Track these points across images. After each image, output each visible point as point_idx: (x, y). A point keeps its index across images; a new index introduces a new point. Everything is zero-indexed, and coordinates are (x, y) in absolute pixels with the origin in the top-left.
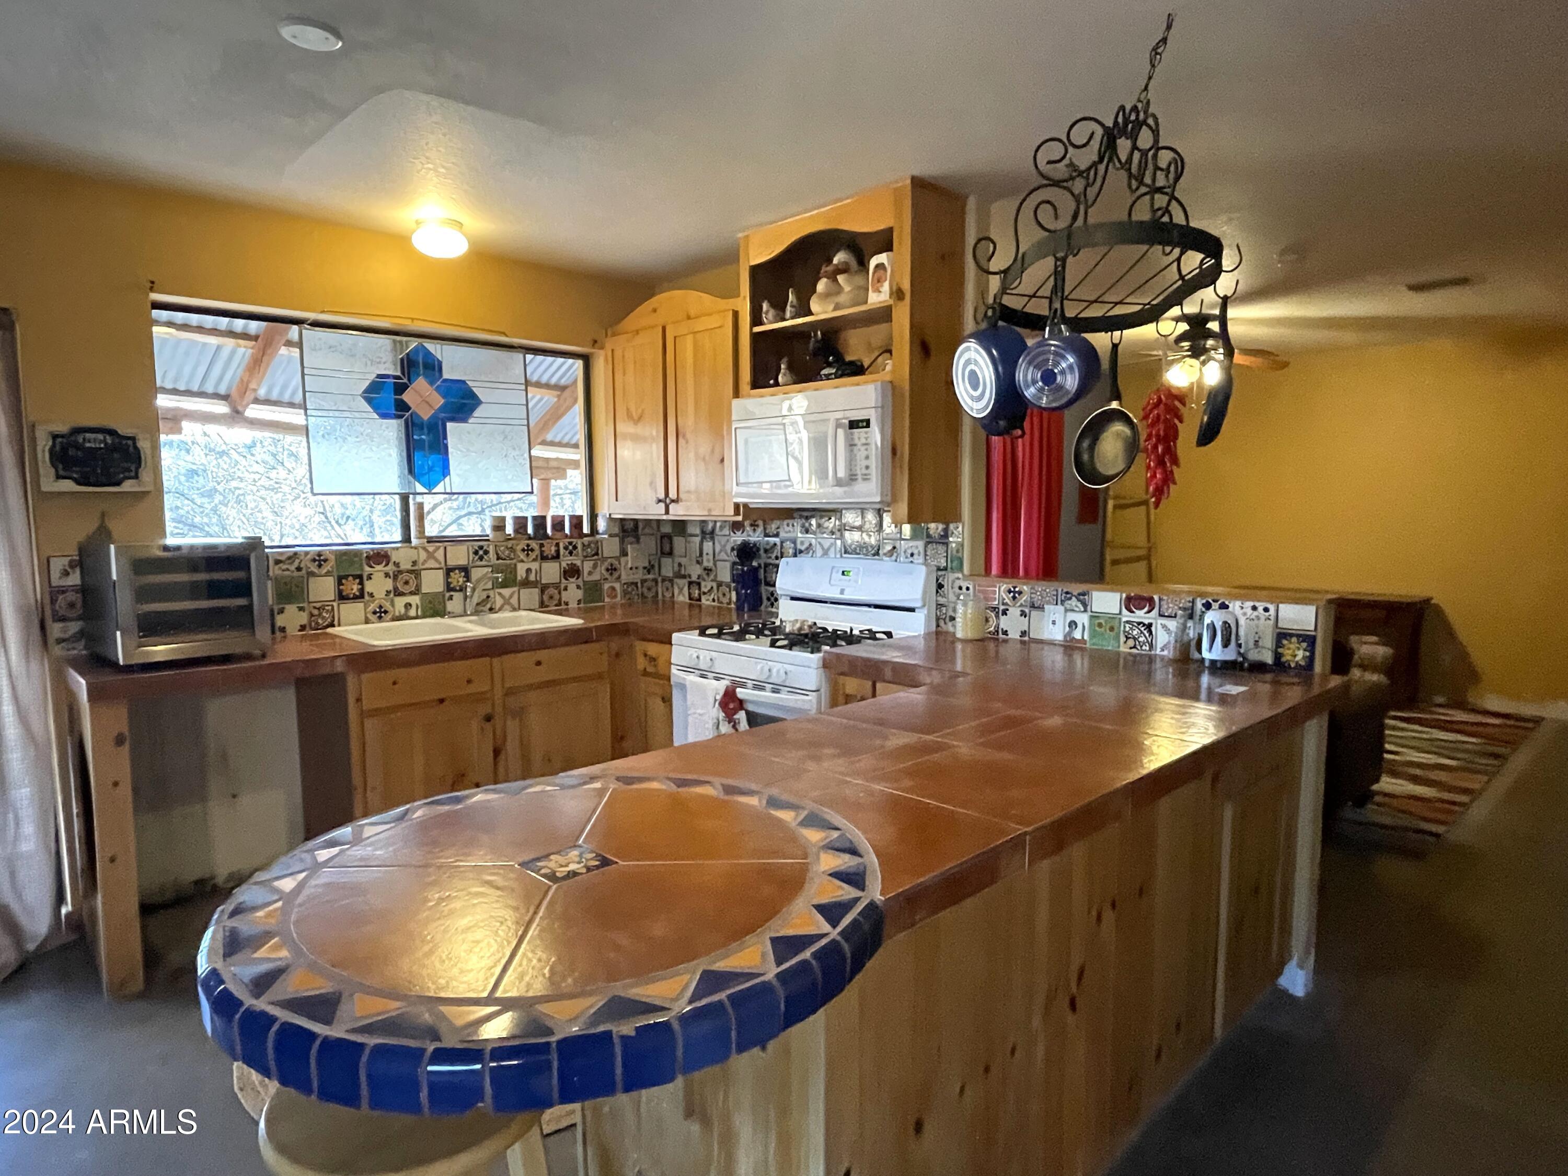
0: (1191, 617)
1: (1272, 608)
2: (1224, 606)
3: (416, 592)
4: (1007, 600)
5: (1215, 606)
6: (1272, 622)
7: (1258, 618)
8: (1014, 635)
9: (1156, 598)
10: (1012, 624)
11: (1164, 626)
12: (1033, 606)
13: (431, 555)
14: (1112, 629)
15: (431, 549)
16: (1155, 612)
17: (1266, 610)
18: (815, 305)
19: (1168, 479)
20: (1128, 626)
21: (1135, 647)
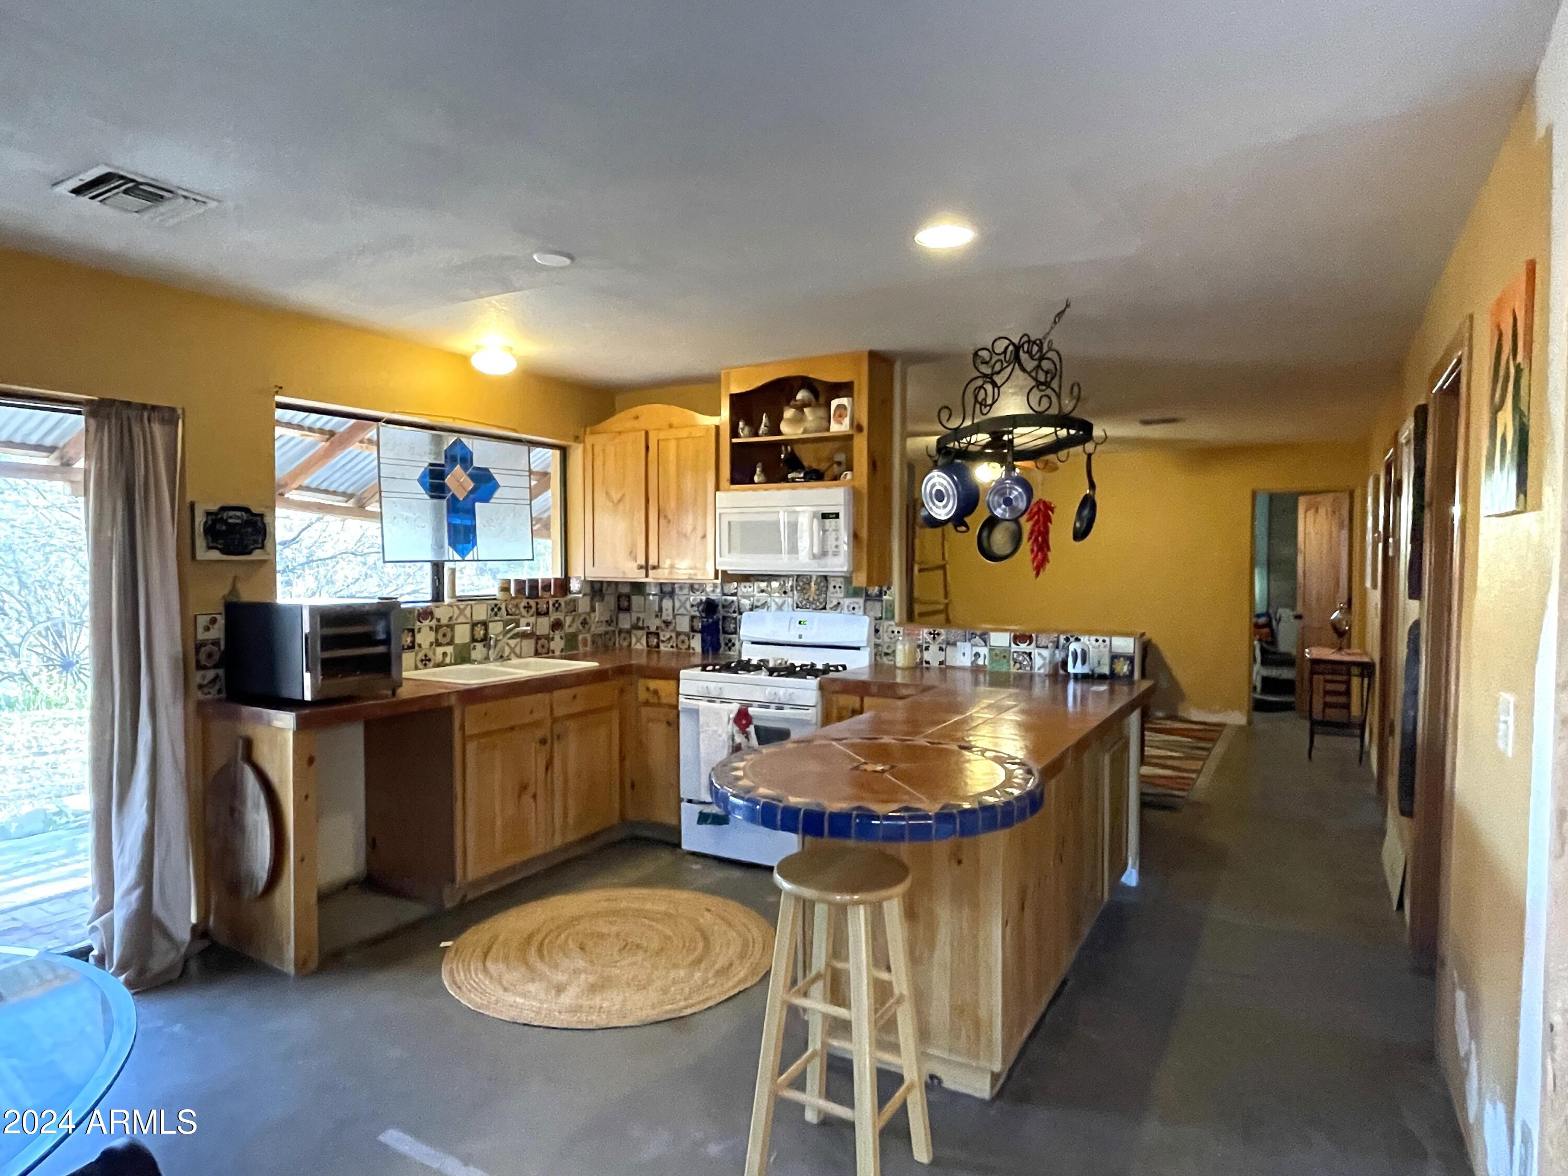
0: (1057, 647)
1: (1107, 639)
2: (1077, 640)
3: (451, 643)
4: (929, 640)
5: (1072, 639)
6: (1108, 649)
7: (1099, 646)
8: (935, 664)
9: (1034, 635)
10: (932, 656)
11: (1039, 654)
12: (948, 643)
13: (462, 611)
14: (1004, 657)
15: (462, 607)
16: (1034, 644)
17: (1104, 641)
18: (784, 427)
19: (1045, 560)
20: (1015, 655)
21: (1020, 668)
